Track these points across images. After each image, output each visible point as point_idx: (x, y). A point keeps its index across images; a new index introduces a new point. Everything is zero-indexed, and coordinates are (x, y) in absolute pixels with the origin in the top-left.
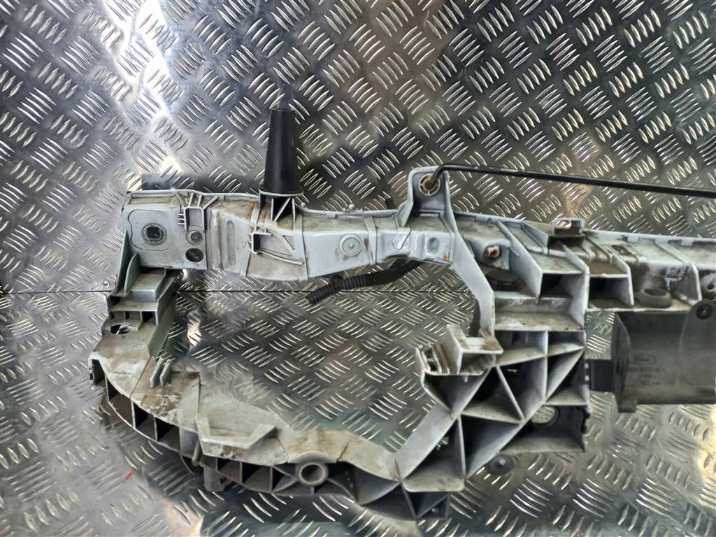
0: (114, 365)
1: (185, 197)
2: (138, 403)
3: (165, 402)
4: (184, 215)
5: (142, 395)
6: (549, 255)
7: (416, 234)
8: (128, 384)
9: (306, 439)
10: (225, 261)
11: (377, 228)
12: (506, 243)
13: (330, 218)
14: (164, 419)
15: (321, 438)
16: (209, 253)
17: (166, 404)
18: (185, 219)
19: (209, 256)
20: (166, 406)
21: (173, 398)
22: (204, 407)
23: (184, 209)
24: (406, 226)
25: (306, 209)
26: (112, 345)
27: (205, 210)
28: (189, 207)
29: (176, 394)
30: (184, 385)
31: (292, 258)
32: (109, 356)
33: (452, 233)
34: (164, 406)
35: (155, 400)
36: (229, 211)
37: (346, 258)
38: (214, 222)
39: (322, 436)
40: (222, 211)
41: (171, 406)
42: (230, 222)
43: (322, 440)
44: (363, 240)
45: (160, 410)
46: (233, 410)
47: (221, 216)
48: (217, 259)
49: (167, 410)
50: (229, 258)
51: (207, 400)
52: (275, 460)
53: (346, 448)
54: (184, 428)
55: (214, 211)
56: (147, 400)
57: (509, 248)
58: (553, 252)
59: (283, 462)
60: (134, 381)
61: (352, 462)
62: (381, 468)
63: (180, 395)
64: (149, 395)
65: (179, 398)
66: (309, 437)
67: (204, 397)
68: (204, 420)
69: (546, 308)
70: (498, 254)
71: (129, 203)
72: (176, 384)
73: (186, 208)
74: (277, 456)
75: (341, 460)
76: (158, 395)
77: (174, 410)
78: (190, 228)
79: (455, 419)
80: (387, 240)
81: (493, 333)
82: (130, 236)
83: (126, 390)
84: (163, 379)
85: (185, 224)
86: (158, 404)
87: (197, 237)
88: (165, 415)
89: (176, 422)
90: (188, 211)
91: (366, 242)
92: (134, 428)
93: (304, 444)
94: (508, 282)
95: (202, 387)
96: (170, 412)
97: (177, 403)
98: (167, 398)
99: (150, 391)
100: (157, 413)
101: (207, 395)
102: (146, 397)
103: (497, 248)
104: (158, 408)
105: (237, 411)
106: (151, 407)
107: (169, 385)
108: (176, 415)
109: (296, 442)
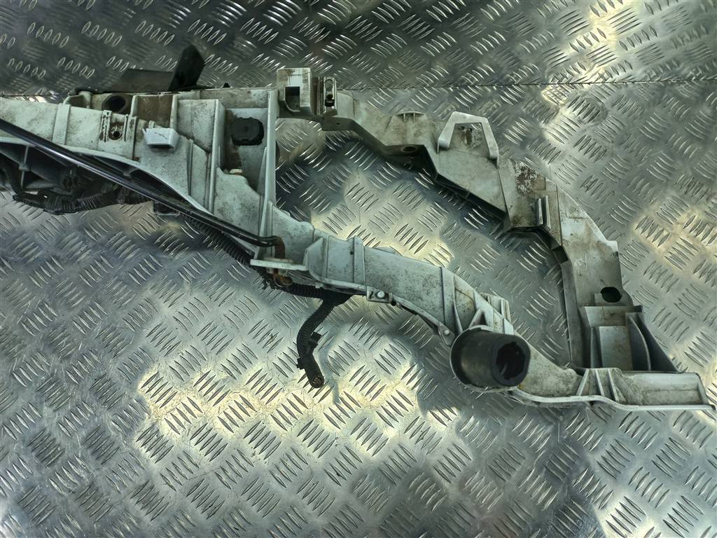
5: (548, 188)
8: (565, 202)
9: (415, 135)
15: (404, 136)
17: (526, 181)
21: (523, 189)
22: (495, 180)
30: (519, 207)
32: (599, 245)
34: (526, 179)
35: (536, 186)
39: (403, 138)
41: (521, 178)
45: (529, 175)
46: (473, 179)
49: (523, 174)
53: (387, 127)
56: (543, 185)
60: (562, 207)
63: (519, 193)
64: (543, 190)
65: (519, 190)
67: (499, 193)
72: (527, 208)
76: (536, 191)
77: (517, 175)
83: (564, 195)
86: (532, 181)
88: (522, 169)
89: (512, 161)
96: (520, 172)
97: (518, 185)
98: (528, 189)
100: (529, 170)
101: (497, 197)
102: (545, 188)
104: (531, 177)
105: (469, 177)
106: (536, 177)
107: (531, 204)
108: (515, 168)
109: (422, 132)
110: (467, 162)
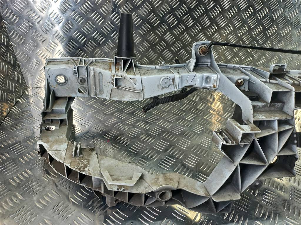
0: (51, 147)
1: (75, 61)
2: (68, 166)
3: (82, 164)
4: (77, 70)
5: (69, 161)
6: (270, 83)
7: (199, 75)
8: (61, 156)
9: (158, 179)
10: (98, 92)
11: (178, 73)
12: (247, 78)
13: (152, 69)
14: (84, 173)
15: (165, 177)
16: (89, 88)
17: (83, 165)
18: (77, 72)
19: (90, 90)
20: (83, 166)
21: (85, 162)
22: (102, 165)
23: (77, 67)
24: (193, 71)
25: (139, 65)
26: (47, 137)
27: (87, 67)
28: (79, 66)
29: (86, 160)
30: (89, 155)
31: (136, 89)
33: (218, 74)
34: (82, 166)
35: (76, 163)
36: (99, 67)
37: (163, 88)
38: (92, 73)
39: (166, 176)
40: (96, 67)
41: (85, 166)
42: (100, 73)
43: (166, 179)
44: (172, 79)
45: (80, 168)
46: (117, 165)
47: (95, 70)
48: (94, 92)
49: (84, 168)
50: (100, 91)
51: (102, 162)
52: (145, 190)
53: (179, 181)
54: (95, 177)
55: (92, 68)
56: (72, 164)
57: (248, 80)
58: (271, 81)
59: (150, 191)
60: (63, 154)
61: (184, 189)
62: (199, 191)
63: (89, 160)
64: (73, 161)
65: (88, 162)
66: (160, 178)
67: (100, 160)
68: (106, 173)
69: (273, 109)
70: (243, 83)
71: (47, 65)
72: (85, 154)
73: (78, 66)
74: (146, 188)
75: (178, 188)
76: (77, 161)
77: (88, 168)
78: (79, 77)
79: (236, 165)
80: (184, 79)
81: (253, 122)
82: (49, 81)
83: (60, 159)
84: (79, 152)
85: (77, 74)
86: (78, 165)
87: (83, 81)
88: (84, 171)
89: (90, 174)
90: (78, 67)
91: (173, 80)
92: (66, 177)
93: (158, 181)
94: (254, 97)
95: (98, 155)
96: (86, 169)
97: (88, 164)
98: (82, 162)
99: (73, 159)
100: (79, 170)
101: (102, 159)
102: (71, 162)
103: (242, 80)
104: (79, 167)
105: (119, 166)
106: (75, 167)
107: (82, 155)
108: (89, 170)
109: (154, 181)
110: (120, 172)
